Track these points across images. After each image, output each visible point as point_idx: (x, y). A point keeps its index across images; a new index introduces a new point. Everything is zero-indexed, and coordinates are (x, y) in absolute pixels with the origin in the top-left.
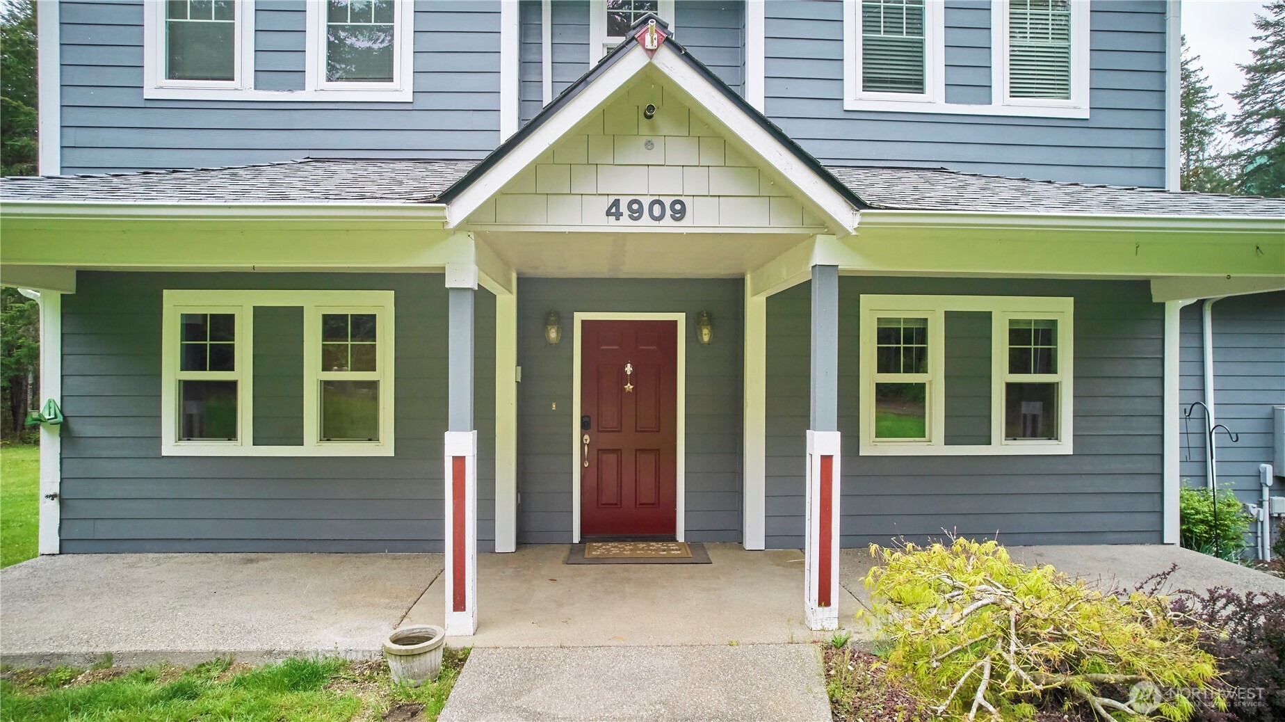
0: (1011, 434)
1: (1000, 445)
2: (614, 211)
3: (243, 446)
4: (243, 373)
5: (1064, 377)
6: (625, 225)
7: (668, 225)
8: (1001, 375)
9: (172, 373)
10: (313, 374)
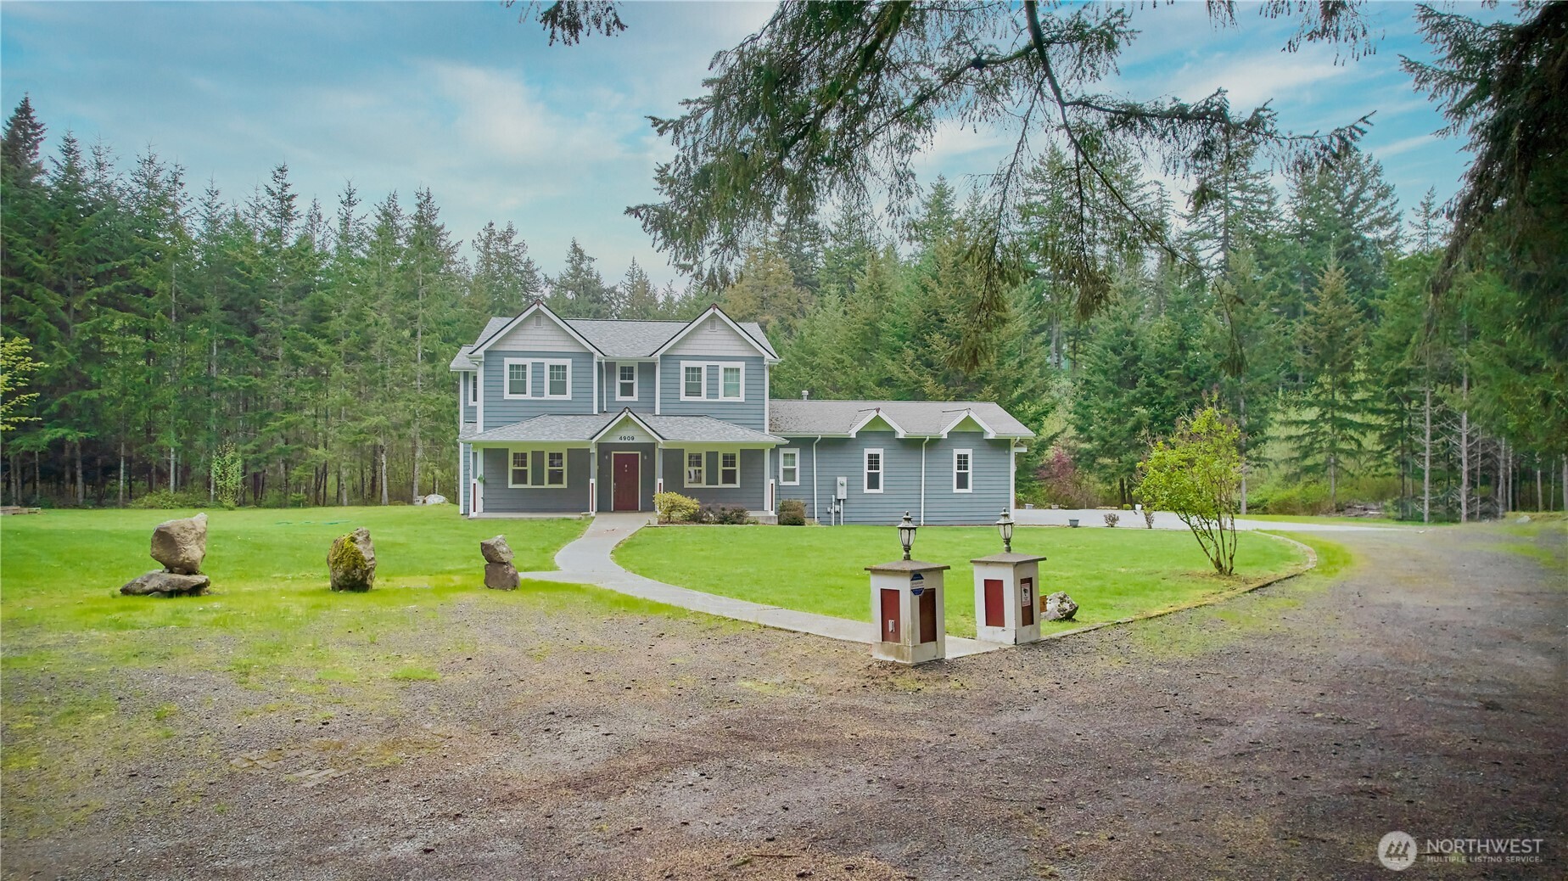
0: (724, 482)
1: (721, 485)
2: (621, 438)
3: (529, 486)
4: (529, 468)
5: (738, 468)
6: (623, 441)
7: (631, 441)
8: (721, 468)
9: (511, 467)
10: (547, 467)
